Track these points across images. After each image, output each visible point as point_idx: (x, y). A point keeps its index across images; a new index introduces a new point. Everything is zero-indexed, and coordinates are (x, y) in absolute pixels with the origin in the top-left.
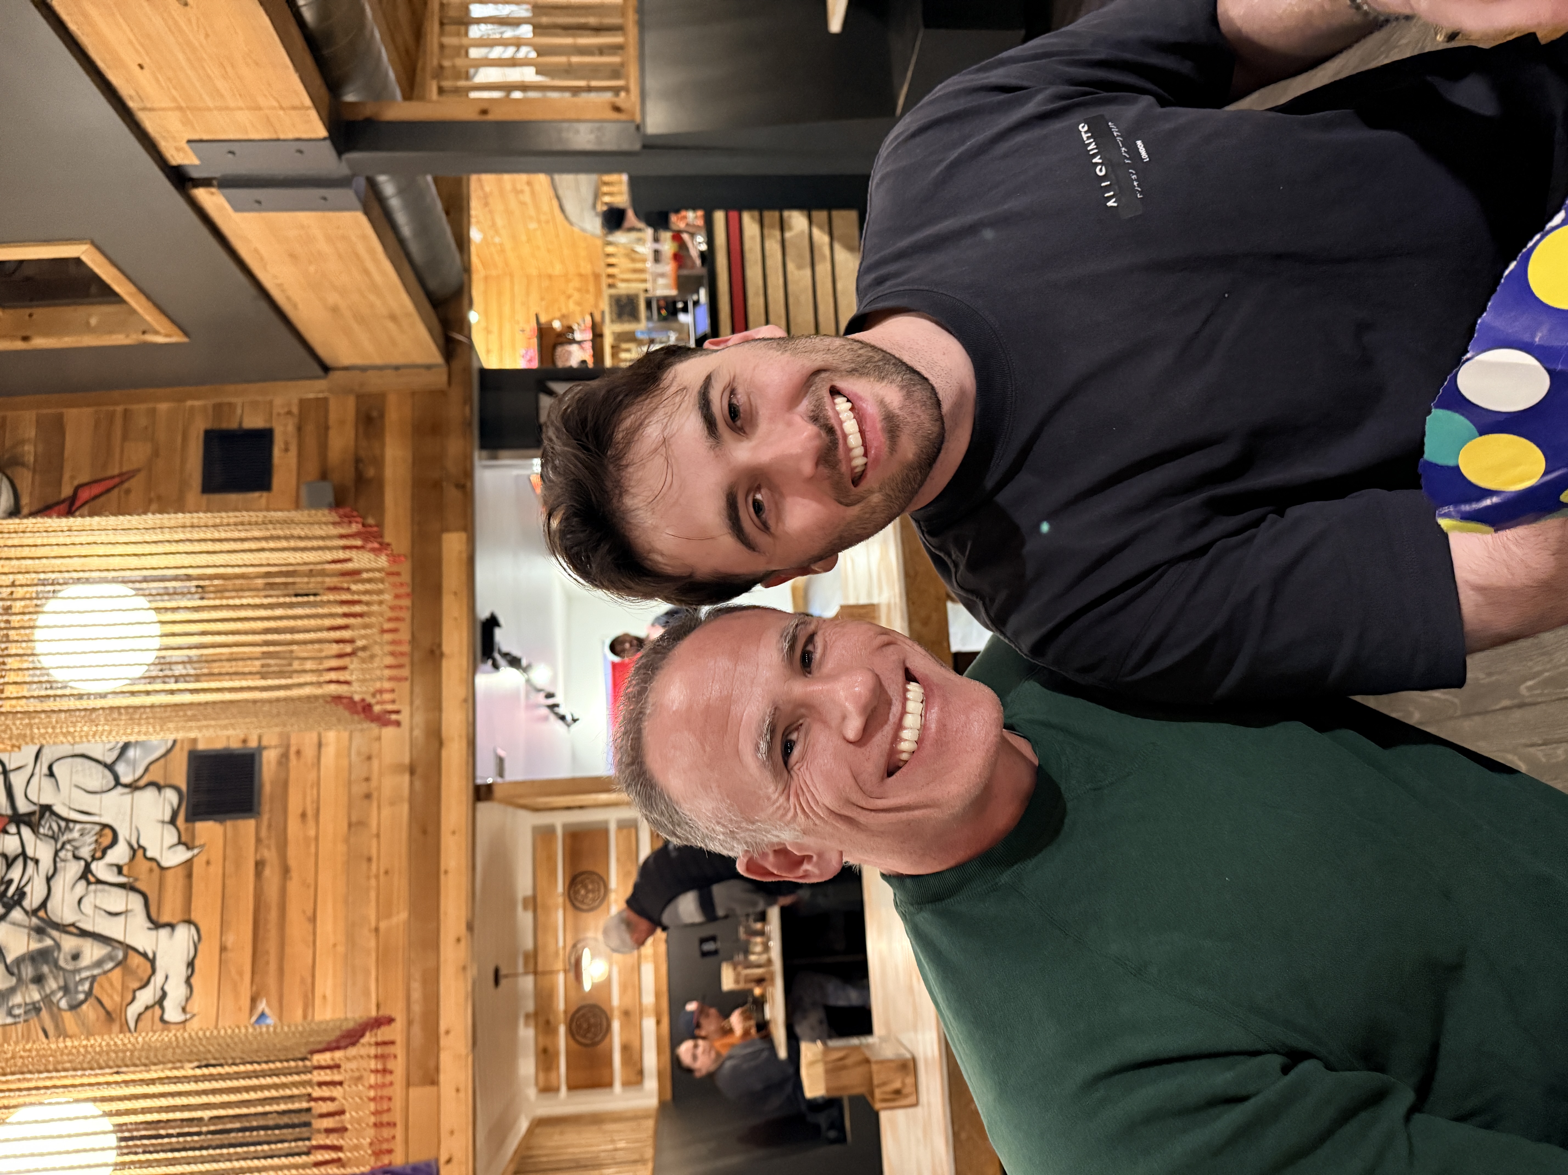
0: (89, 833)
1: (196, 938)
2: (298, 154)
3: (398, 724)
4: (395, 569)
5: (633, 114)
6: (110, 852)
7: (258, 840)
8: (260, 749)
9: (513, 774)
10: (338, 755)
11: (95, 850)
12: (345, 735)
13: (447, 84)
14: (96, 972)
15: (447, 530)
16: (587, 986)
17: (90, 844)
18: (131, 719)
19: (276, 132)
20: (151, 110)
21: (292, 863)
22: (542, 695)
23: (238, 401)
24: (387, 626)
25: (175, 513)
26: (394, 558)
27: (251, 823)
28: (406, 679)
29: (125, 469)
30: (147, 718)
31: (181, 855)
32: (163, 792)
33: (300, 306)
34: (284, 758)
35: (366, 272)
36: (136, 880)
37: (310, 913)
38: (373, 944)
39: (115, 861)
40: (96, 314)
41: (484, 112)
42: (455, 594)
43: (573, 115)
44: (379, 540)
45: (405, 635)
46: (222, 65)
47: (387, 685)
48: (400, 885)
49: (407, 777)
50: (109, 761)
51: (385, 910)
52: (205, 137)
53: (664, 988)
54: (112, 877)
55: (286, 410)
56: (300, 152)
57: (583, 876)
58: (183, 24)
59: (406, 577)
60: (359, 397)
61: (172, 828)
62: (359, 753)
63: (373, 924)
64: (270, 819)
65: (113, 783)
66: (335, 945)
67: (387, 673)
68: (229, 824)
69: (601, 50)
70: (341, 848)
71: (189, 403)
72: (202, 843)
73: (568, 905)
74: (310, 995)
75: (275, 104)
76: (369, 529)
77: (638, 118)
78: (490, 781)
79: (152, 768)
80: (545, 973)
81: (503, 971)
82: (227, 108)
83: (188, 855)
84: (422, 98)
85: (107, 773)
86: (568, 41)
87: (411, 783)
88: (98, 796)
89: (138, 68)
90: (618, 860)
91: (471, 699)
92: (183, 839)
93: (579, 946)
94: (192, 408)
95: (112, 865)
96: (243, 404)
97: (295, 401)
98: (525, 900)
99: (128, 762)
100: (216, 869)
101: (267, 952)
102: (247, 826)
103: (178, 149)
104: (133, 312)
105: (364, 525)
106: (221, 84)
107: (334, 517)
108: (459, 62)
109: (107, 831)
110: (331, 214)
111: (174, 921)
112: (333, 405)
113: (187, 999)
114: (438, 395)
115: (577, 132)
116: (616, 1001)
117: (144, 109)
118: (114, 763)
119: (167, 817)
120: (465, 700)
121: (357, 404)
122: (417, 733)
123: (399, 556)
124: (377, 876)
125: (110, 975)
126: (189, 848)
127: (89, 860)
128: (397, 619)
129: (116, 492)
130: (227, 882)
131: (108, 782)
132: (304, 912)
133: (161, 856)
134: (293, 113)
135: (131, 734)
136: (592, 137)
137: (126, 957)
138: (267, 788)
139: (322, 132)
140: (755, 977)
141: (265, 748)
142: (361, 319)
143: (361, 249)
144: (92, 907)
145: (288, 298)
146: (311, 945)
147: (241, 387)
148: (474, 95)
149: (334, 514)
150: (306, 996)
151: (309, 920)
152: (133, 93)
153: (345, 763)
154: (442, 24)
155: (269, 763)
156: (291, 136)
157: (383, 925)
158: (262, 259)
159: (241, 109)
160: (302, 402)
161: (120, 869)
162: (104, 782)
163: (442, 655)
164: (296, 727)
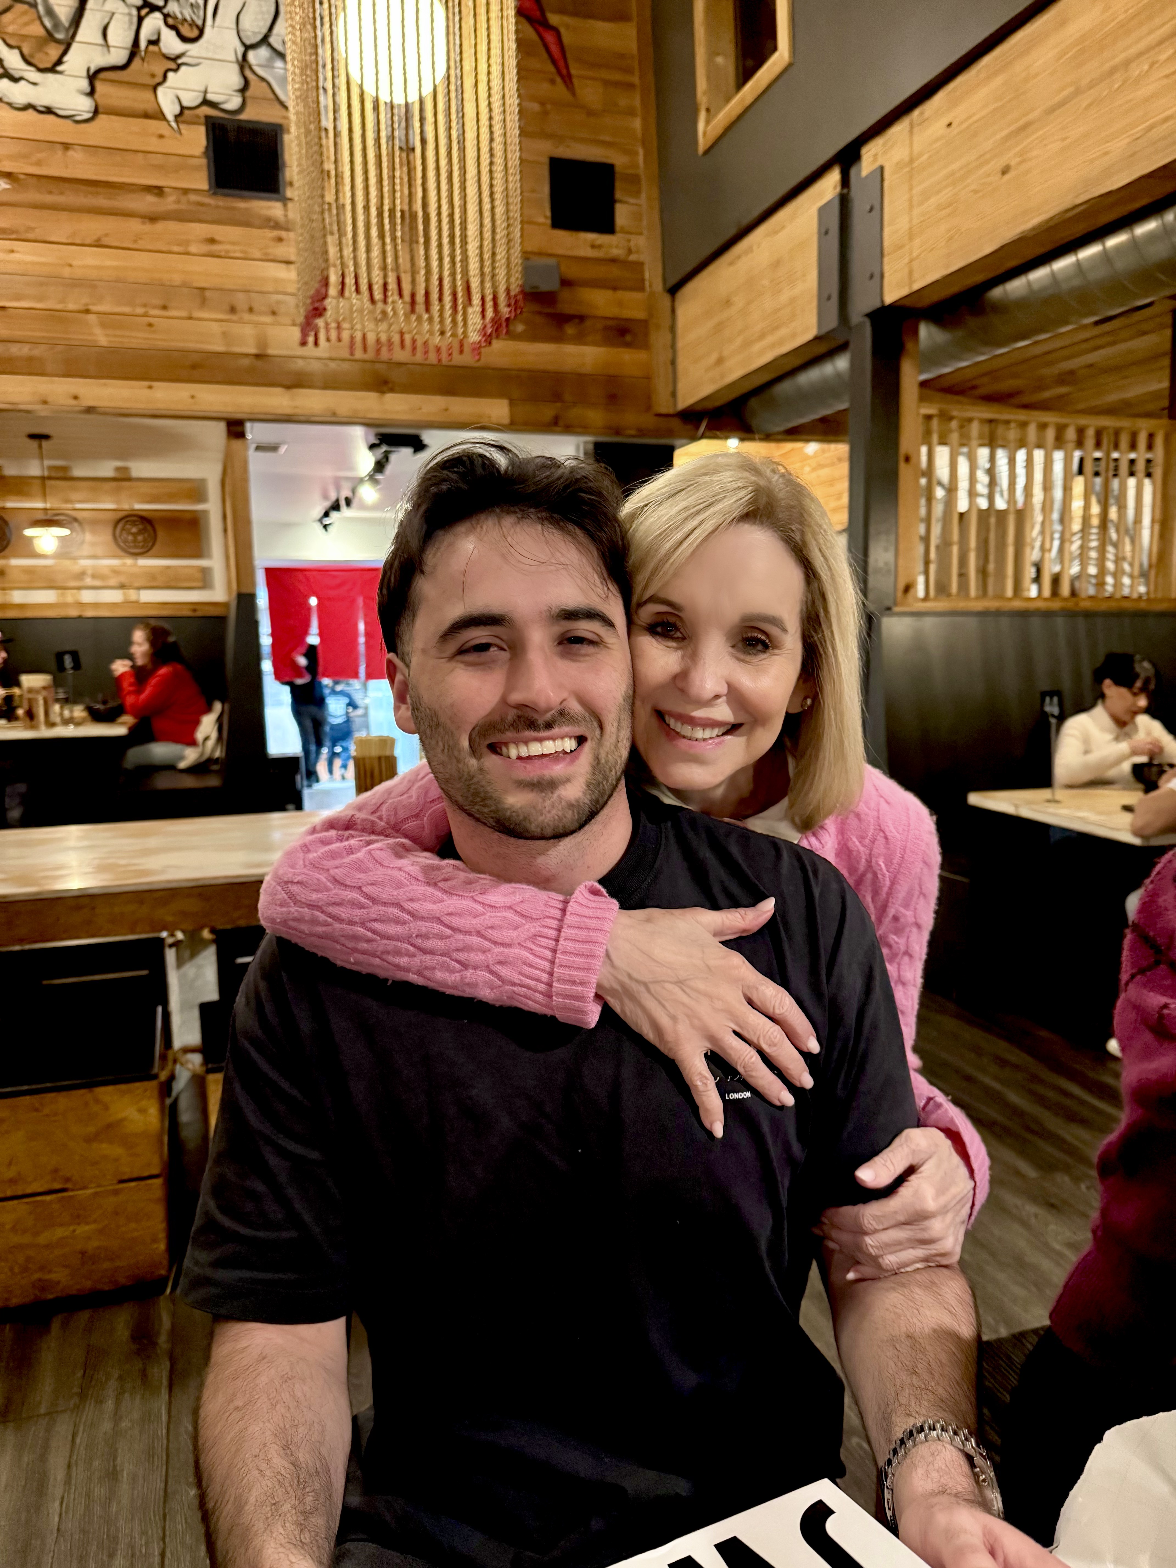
0: (194, 12)
1: (78, 118)
2: (868, 275)
3: (304, 343)
4: (466, 349)
5: (902, 605)
6: (173, 33)
7: (186, 191)
8: (285, 200)
9: (257, 462)
10: (276, 281)
11: (175, 18)
12: (292, 288)
13: (935, 423)
14: (41, 8)
15: (512, 404)
16: (29, 532)
17: (182, 13)
18: (306, 66)
19: (889, 254)
20: (911, 132)
21: (160, 226)
22: (349, 494)
23: (643, 199)
24: (408, 338)
25: (520, 127)
26: (477, 349)
27: (205, 186)
28: (352, 354)
29: (575, 81)
30: (307, 83)
31: (170, 109)
32: (239, 94)
33: (731, 269)
34: (274, 225)
35: (762, 336)
36: (143, 59)
37: (105, 241)
38: (71, 306)
39: (163, 37)
40: (726, 62)
41: (907, 459)
42: (446, 410)
43: (902, 546)
44: (494, 335)
45: (400, 355)
46: (950, 205)
47: (346, 335)
48: (137, 339)
49: (253, 351)
50: (272, 40)
51: (108, 321)
52: (886, 184)
53: (29, 614)
54: (146, 33)
55: (634, 249)
56: (872, 277)
57: (152, 532)
58: (985, 169)
59: (458, 359)
60: (645, 323)
61: (199, 100)
62: (278, 303)
63: (93, 308)
64: (208, 205)
65: (248, 42)
66: (71, 266)
67: (358, 336)
68: (204, 161)
69: (963, 575)
70: (177, 279)
71: (641, 151)
72: (183, 131)
73: (121, 515)
74: (14, 236)
75: (915, 254)
76: (504, 324)
77: (897, 609)
78: (249, 436)
79: (264, 84)
80: (44, 487)
81: (45, 443)
82: (911, 207)
83: (170, 117)
84: (922, 399)
85: (259, 37)
86: (973, 543)
87: (247, 355)
88: (234, 26)
89: (947, 122)
90: (168, 567)
91: (334, 420)
92: (186, 112)
93: (76, 525)
94: (637, 153)
95: (159, 35)
96: (640, 205)
97: (641, 258)
98: (126, 469)
99: (270, 60)
100: (154, 144)
101: (62, 193)
102: (201, 181)
103: (875, 156)
104: (728, 100)
105: (508, 320)
106: (933, 201)
107: (515, 290)
108: (955, 437)
109: (195, 33)
110: (815, 303)
111: (97, 96)
112: (637, 296)
113: (10, 104)
114: (647, 402)
115: (886, 550)
116: (15, 562)
117: (912, 126)
118: (270, 45)
119: (211, 97)
120: (334, 414)
121: (640, 321)
122: (300, 363)
123: (479, 354)
124: (145, 315)
125: (38, 23)
126: (177, 117)
127: (165, 11)
128: (414, 349)
129: (552, 69)
130: (140, 154)
131: (248, 37)
132: (106, 235)
133: (169, 88)
134: (906, 270)
135: (293, 65)
136: (881, 564)
137: (58, 41)
138: (241, 204)
139: (890, 298)
140: (34, 710)
141: (285, 205)
142: (719, 328)
143: (783, 332)
144: (114, 10)
145: (739, 257)
146: (70, 241)
147: (656, 204)
148: (924, 450)
149: (518, 290)
150: (13, 232)
151: (99, 240)
152: (926, 115)
153: (270, 288)
154: (991, 421)
155: (269, 208)
156: (886, 268)
157: (92, 318)
158: (776, 232)
159: (911, 221)
160: (640, 265)
161: (155, 42)
162: (250, 34)
163: (383, 392)
164: (300, 238)
